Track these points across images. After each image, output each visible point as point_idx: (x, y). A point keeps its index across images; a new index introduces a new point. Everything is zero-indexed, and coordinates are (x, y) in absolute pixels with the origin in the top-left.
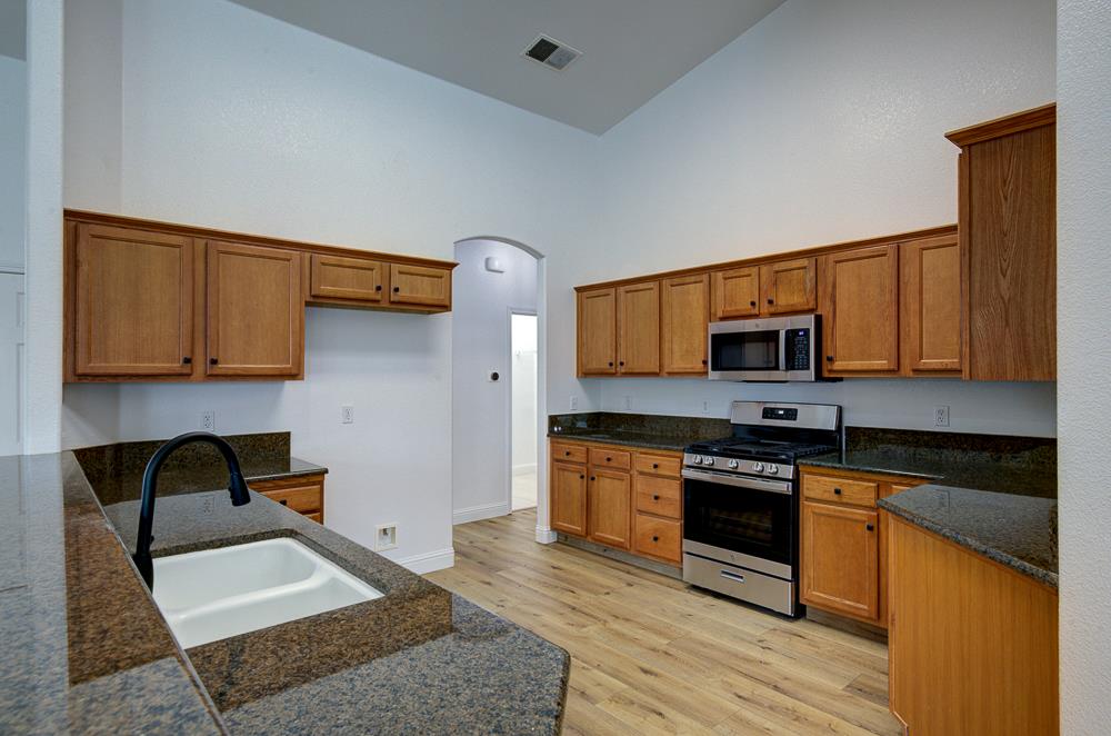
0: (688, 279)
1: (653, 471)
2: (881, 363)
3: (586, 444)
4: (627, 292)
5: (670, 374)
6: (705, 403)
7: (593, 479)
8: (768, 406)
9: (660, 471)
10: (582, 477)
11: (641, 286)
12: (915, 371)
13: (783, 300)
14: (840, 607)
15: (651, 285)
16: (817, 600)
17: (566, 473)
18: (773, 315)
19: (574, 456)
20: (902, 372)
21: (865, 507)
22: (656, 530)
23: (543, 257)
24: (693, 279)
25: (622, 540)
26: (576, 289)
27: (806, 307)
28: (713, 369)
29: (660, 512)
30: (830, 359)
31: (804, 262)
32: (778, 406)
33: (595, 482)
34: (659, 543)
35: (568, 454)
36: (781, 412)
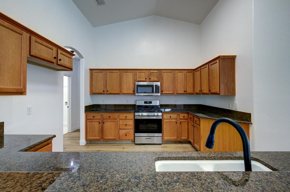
0: (128, 71)
1: (125, 118)
2: (171, 92)
3: (100, 113)
4: (109, 72)
5: (123, 94)
6: (128, 101)
7: (104, 123)
8: (145, 101)
9: (127, 118)
10: (100, 123)
11: (114, 71)
12: (177, 94)
13: (152, 79)
14: (171, 139)
15: (117, 71)
16: (166, 139)
17: (92, 122)
18: (150, 81)
19: (96, 117)
20: (175, 94)
21: (174, 119)
22: (126, 133)
23: (83, 58)
24: (130, 71)
25: (114, 138)
26: (90, 69)
27: (157, 81)
28: (137, 93)
29: (127, 128)
30: (163, 91)
31: (157, 71)
32: (148, 101)
33: (105, 124)
34: (127, 136)
35: (94, 117)
36: (148, 102)
